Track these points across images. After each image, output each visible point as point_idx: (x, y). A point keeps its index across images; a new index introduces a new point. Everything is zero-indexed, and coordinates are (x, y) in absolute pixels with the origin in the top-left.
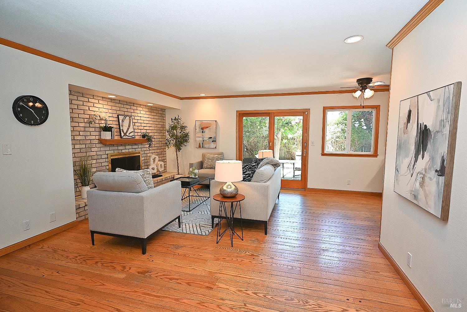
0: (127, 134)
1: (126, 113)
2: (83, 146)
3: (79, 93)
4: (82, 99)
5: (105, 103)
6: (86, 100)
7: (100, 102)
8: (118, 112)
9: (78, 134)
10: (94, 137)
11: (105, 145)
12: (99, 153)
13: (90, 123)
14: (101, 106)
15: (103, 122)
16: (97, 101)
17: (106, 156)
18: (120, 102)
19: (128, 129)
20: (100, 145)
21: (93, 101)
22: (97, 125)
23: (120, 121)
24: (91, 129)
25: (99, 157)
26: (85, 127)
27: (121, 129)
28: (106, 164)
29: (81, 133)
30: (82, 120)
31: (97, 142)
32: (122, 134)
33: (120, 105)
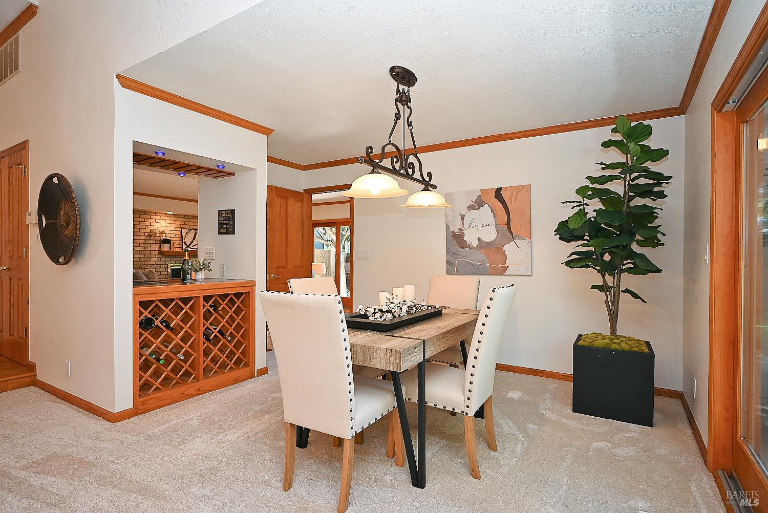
0: (190, 246)
1: (192, 227)
2: (143, 256)
3: (142, 211)
4: (144, 216)
5: (169, 218)
6: (148, 217)
7: (163, 218)
8: (182, 226)
9: (138, 245)
10: (154, 249)
11: (166, 256)
12: (159, 263)
13: (150, 236)
14: (164, 221)
15: (164, 235)
16: (159, 217)
17: (166, 266)
18: (185, 216)
19: (192, 242)
20: (159, 256)
21: (155, 217)
22: (158, 238)
23: (184, 234)
24: (151, 242)
25: (159, 266)
26: (145, 240)
27: (184, 241)
28: (166, 273)
29: (141, 245)
30: (143, 234)
31: (157, 252)
32: (185, 247)
33: (184, 220)
